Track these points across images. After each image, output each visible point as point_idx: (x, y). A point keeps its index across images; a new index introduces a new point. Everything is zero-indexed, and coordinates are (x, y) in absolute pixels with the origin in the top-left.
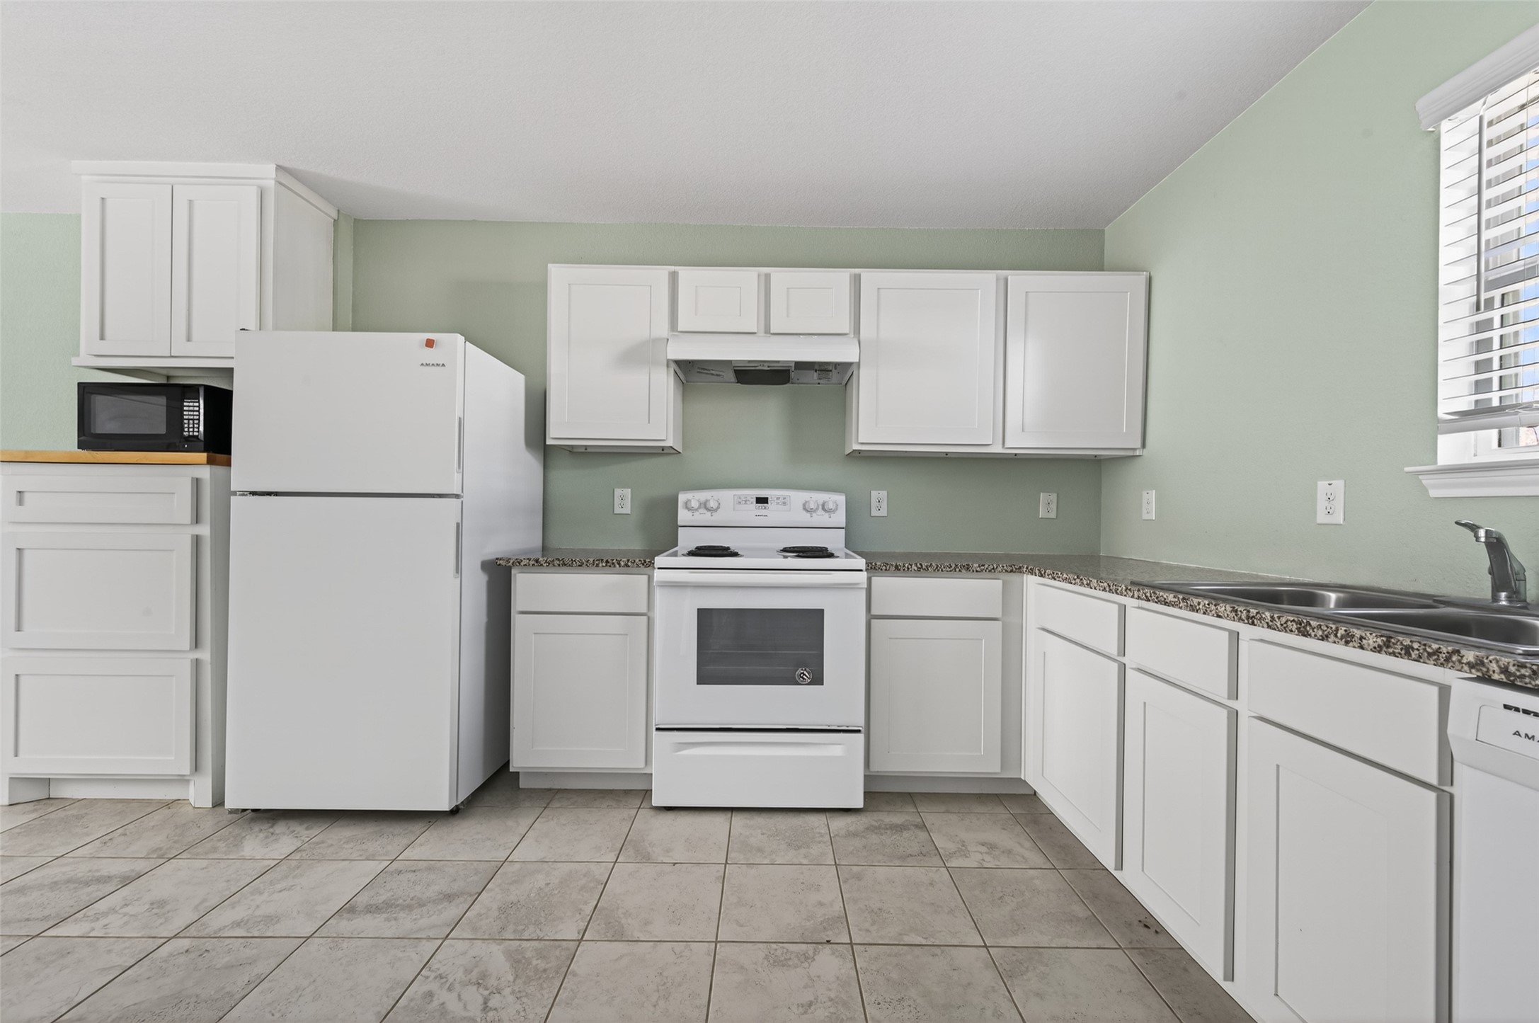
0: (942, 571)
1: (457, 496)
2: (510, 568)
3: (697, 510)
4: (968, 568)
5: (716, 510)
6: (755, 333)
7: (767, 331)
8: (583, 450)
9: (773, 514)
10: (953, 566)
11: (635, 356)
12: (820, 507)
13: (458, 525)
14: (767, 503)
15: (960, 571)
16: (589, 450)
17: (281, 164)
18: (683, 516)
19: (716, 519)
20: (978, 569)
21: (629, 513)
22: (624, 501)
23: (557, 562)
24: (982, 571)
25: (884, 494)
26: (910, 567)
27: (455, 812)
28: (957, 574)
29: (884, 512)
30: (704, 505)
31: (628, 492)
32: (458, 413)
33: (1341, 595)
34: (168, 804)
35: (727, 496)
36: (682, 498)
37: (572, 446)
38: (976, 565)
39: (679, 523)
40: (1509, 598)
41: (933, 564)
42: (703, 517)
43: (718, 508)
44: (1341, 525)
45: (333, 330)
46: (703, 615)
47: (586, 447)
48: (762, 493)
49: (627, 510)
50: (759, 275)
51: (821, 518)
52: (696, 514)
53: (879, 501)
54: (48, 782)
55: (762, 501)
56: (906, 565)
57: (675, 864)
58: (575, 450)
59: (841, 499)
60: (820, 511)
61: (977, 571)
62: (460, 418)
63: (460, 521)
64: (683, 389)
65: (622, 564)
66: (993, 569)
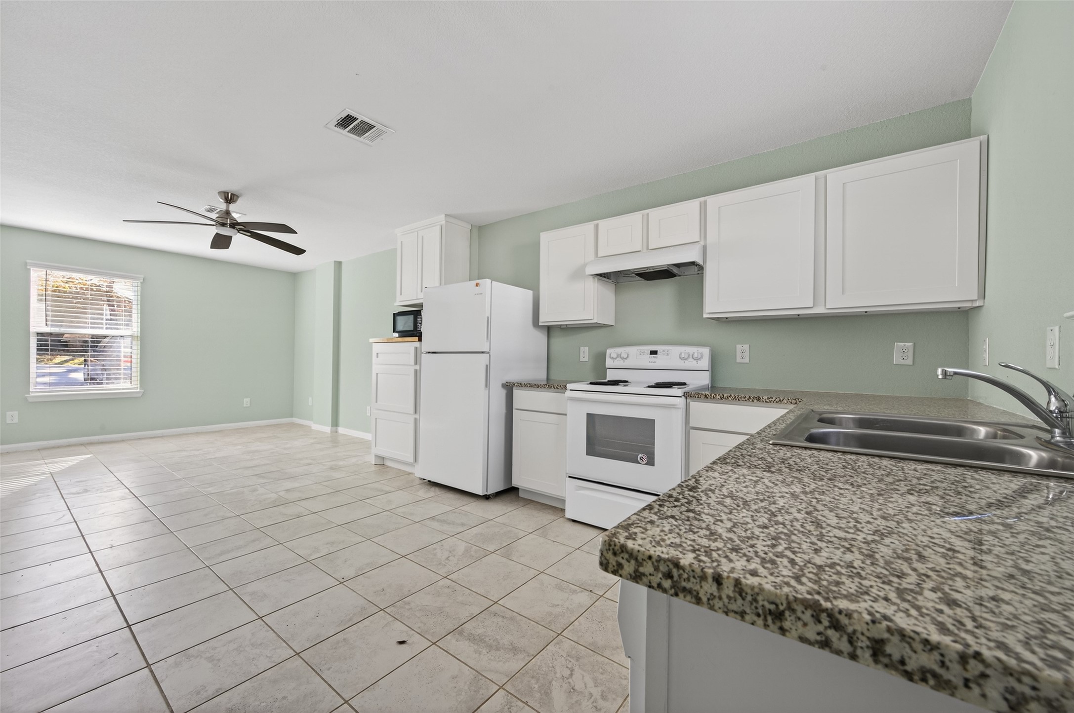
0: (739, 400)
1: (488, 353)
2: (513, 387)
3: (616, 358)
4: (759, 399)
5: (626, 358)
6: (640, 251)
7: (648, 249)
8: (565, 327)
9: (660, 361)
10: (747, 397)
11: (578, 274)
12: (691, 356)
13: (487, 366)
14: (657, 354)
15: (752, 401)
16: (568, 326)
17: (447, 214)
18: (609, 363)
19: (627, 364)
20: (768, 401)
21: (587, 360)
22: (585, 355)
23: (529, 385)
24: (770, 402)
25: (746, 347)
26: (715, 396)
27: (487, 497)
28: (750, 403)
29: (747, 360)
30: (619, 356)
31: (587, 348)
32: (488, 314)
33: (988, 429)
34: (409, 474)
35: (633, 350)
36: (608, 351)
37: (561, 325)
38: (765, 398)
39: (607, 367)
40: (1063, 434)
41: (733, 395)
42: (619, 363)
43: (628, 357)
44: (1055, 369)
45: (470, 281)
46: (590, 417)
47: (566, 325)
48: (654, 348)
49: (586, 359)
50: (643, 216)
51: (691, 364)
52: (616, 361)
53: (743, 352)
54: (383, 458)
55: (654, 353)
56: (713, 395)
57: (554, 541)
58: (562, 327)
59: (706, 351)
60: (691, 359)
61: (766, 402)
62: (488, 317)
63: (488, 364)
64: (616, 288)
65: (555, 387)
66: (780, 401)
